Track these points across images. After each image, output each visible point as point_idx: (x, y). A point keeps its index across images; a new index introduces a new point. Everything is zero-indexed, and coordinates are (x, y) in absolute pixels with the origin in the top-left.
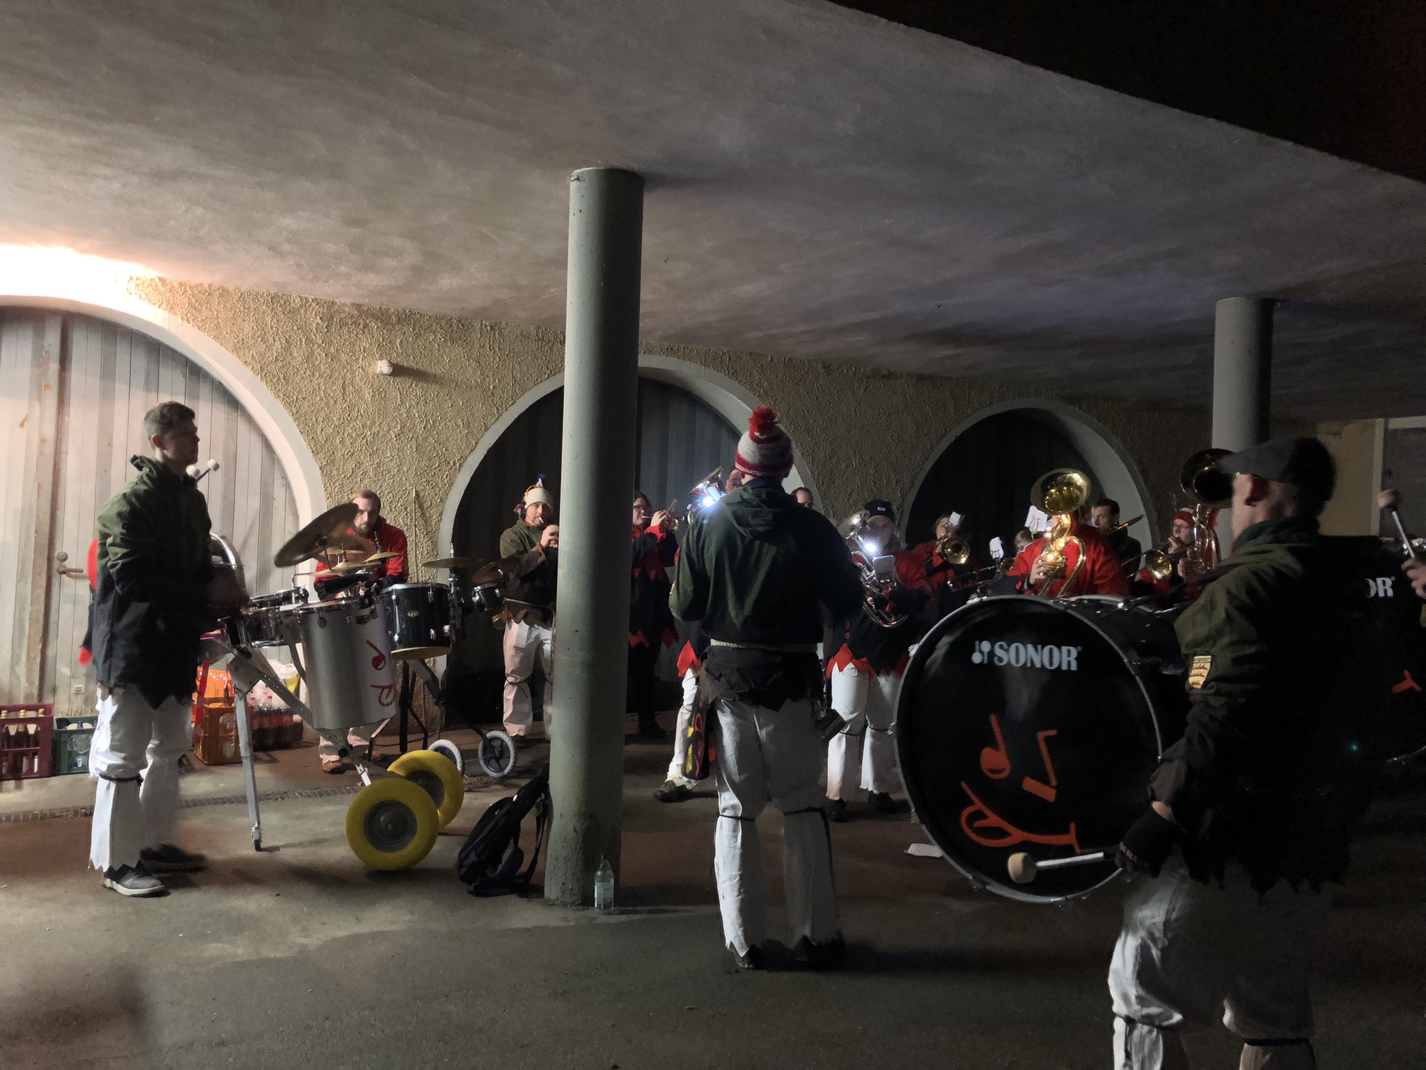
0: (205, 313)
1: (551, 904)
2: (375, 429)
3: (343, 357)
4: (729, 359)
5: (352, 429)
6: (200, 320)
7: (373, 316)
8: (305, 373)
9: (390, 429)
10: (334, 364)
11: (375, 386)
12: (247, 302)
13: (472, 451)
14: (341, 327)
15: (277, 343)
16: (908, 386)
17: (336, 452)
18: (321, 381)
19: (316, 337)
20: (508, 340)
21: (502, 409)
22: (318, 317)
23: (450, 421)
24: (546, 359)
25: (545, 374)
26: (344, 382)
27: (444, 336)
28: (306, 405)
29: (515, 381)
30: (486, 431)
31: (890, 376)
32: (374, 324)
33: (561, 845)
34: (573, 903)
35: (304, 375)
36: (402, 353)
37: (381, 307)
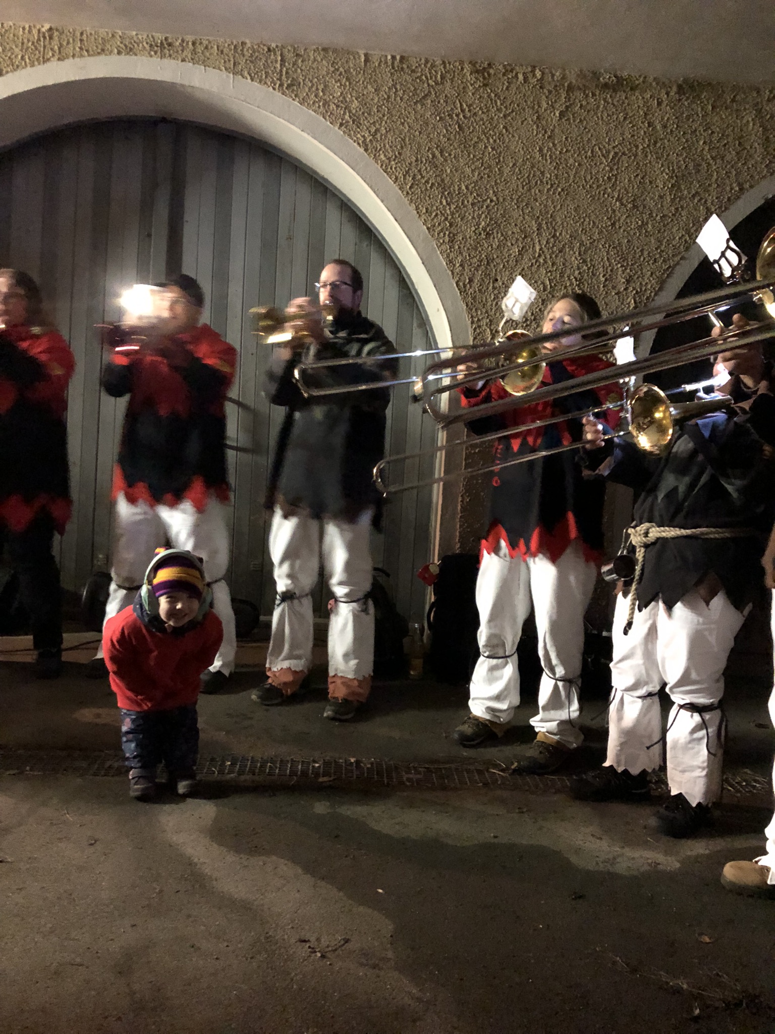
4: (282, 60)
31: (617, 86)
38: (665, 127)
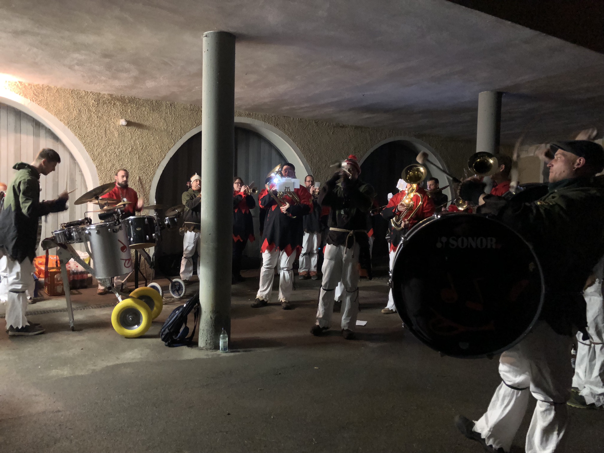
0: (41, 98)
1: (201, 349)
2: (120, 150)
3: (105, 118)
4: (275, 119)
5: (109, 149)
6: (39, 101)
7: (118, 100)
8: (88, 125)
9: (126, 150)
10: (101, 121)
11: (119, 131)
12: (60, 93)
13: (163, 159)
14: (103, 104)
15: (75, 111)
16: (351, 131)
17: (103, 160)
18: (95, 128)
19: (92, 109)
20: (178, 110)
21: (176, 141)
22: (93, 100)
23: (153, 146)
24: (195, 119)
25: (195, 125)
26: (106, 129)
27: (149, 108)
28: (89, 139)
29: (181, 128)
30: (169, 150)
31: (343, 127)
32: (118, 103)
33: (205, 324)
34: (211, 349)
35: (88, 126)
36: (131, 116)
37: (121, 96)
38: (352, 136)
